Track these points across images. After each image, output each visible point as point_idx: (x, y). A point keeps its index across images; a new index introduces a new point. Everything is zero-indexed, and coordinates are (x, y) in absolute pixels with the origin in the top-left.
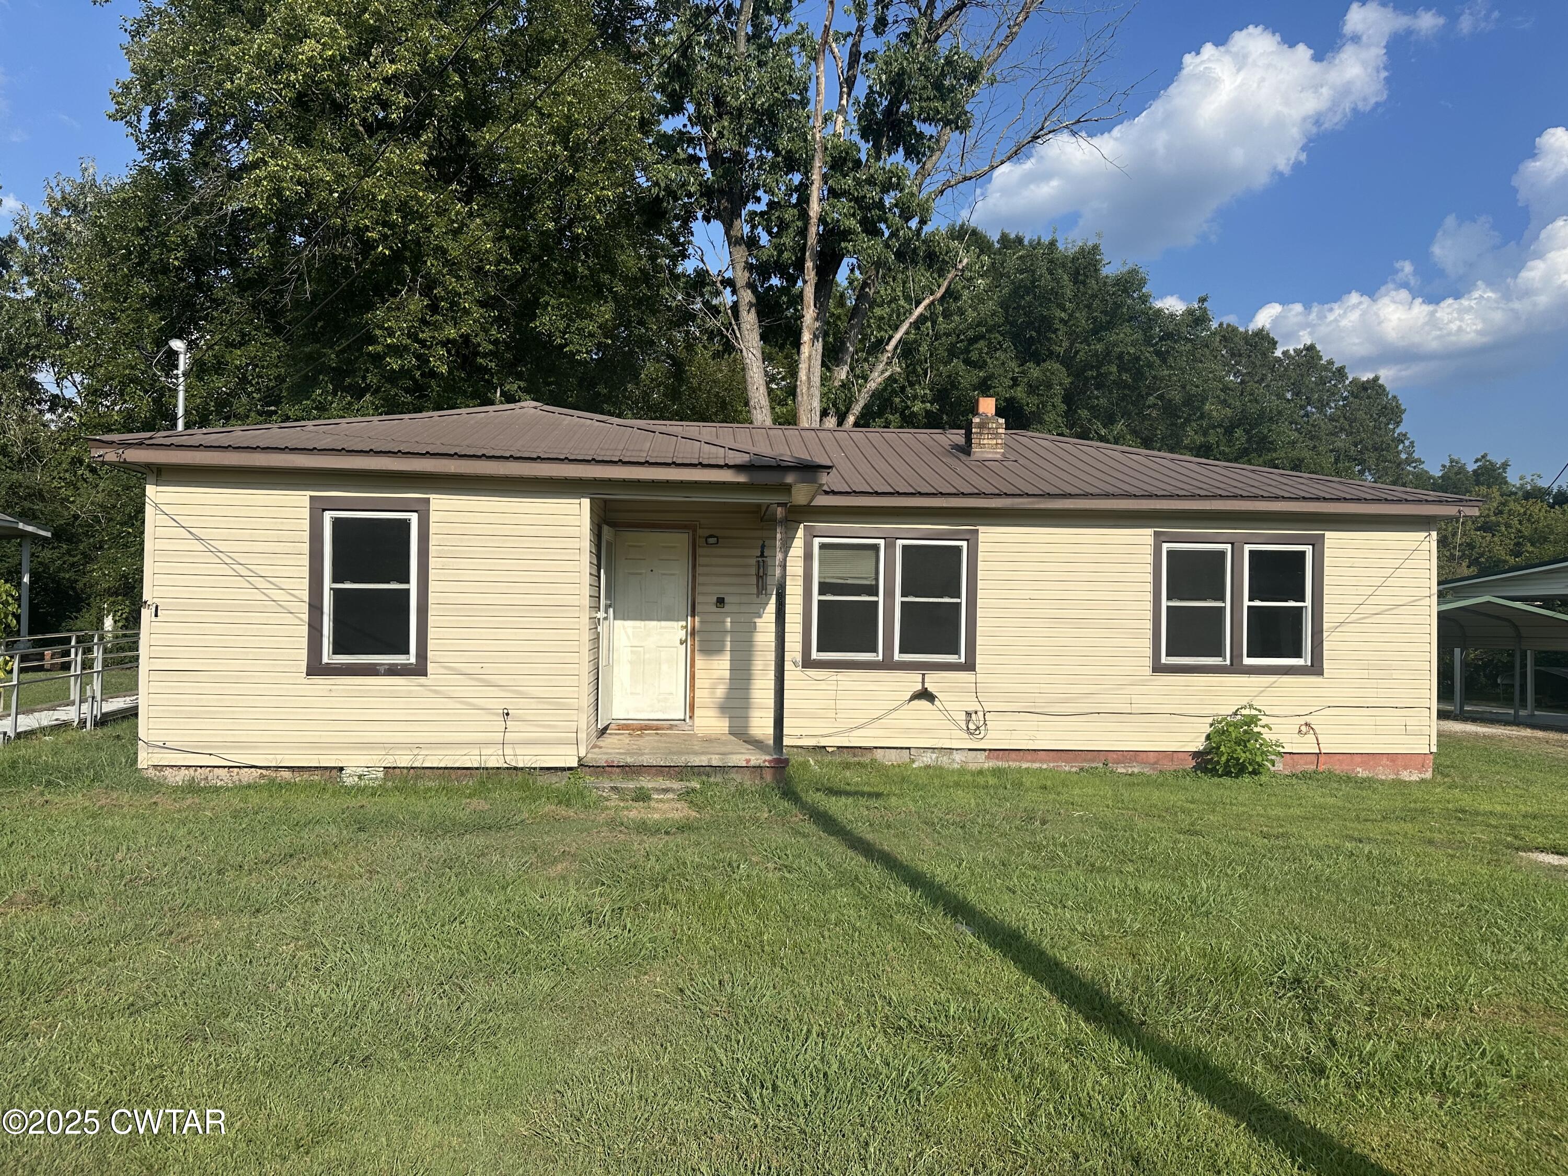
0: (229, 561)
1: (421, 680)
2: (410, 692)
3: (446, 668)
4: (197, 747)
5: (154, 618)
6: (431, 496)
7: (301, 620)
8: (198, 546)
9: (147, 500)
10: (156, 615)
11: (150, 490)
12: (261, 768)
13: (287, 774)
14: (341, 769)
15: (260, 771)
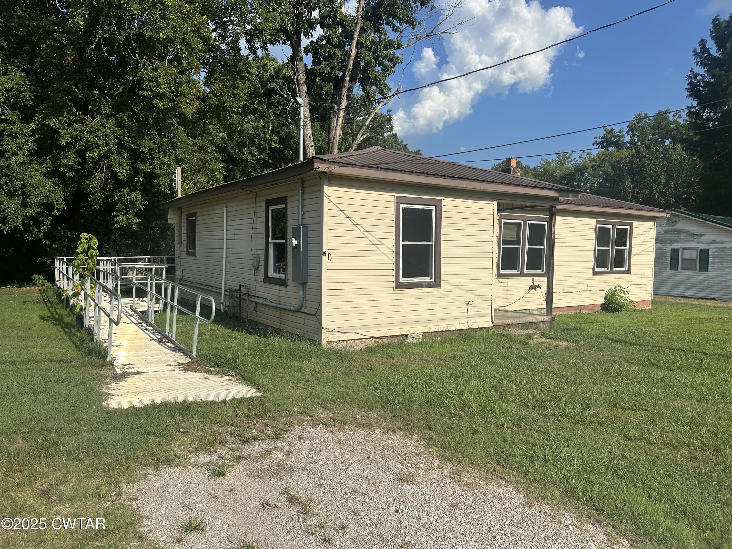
0: (362, 229)
1: (439, 289)
2: (434, 295)
3: (448, 283)
4: (349, 330)
5: (328, 261)
6: (443, 198)
7: (391, 260)
8: (347, 221)
9: (324, 194)
10: (328, 259)
11: (326, 188)
12: (375, 338)
13: (385, 340)
14: (407, 336)
15: (374, 339)
